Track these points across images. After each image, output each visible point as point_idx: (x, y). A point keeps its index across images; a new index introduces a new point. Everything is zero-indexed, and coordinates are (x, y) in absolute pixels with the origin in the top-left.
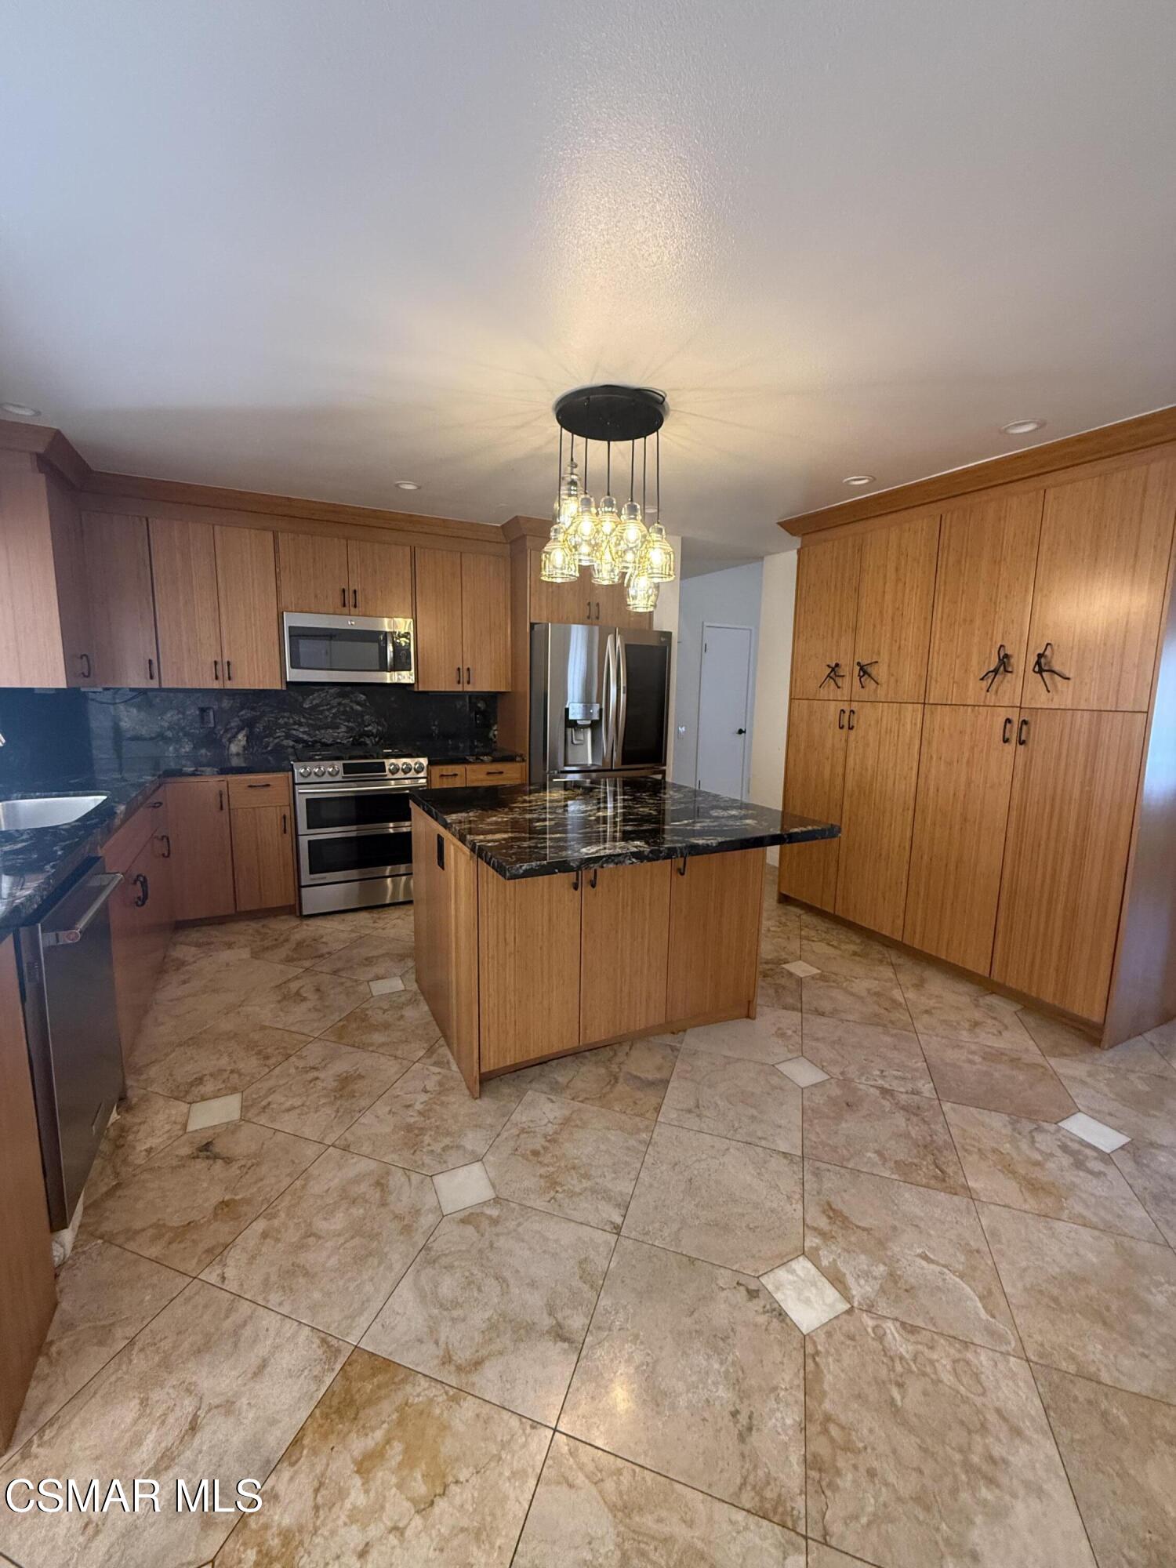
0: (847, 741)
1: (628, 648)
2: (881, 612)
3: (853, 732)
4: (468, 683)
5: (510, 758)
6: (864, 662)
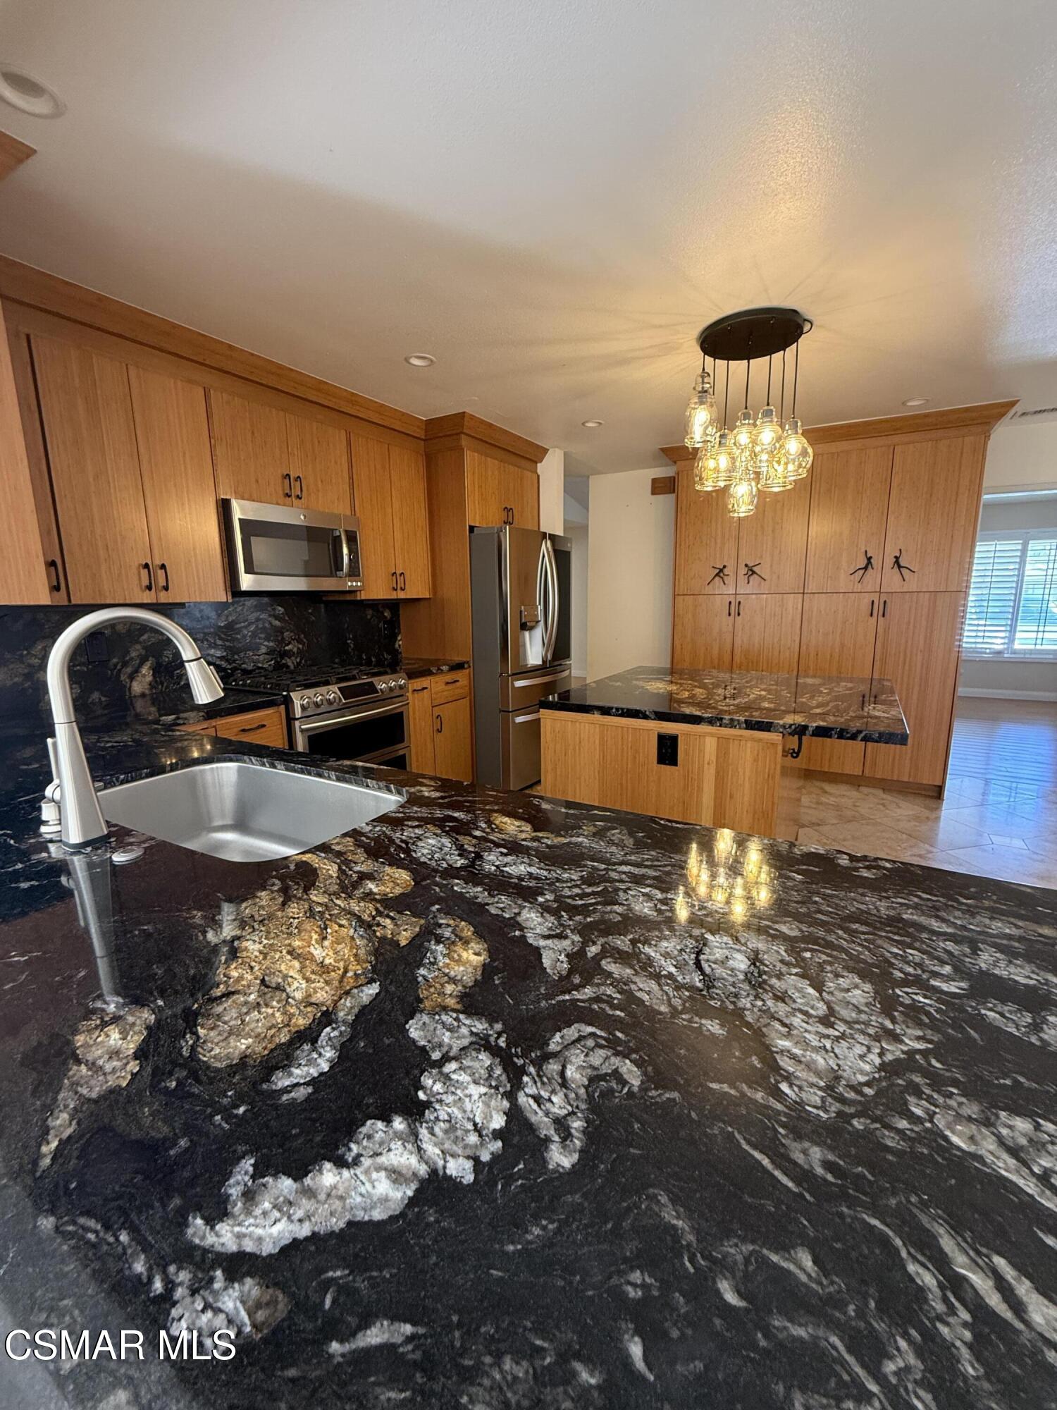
0: (734, 625)
1: (555, 551)
2: (762, 527)
3: (739, 619)
4: (402, 589)
5: (459, 666)
6: (751, 564)
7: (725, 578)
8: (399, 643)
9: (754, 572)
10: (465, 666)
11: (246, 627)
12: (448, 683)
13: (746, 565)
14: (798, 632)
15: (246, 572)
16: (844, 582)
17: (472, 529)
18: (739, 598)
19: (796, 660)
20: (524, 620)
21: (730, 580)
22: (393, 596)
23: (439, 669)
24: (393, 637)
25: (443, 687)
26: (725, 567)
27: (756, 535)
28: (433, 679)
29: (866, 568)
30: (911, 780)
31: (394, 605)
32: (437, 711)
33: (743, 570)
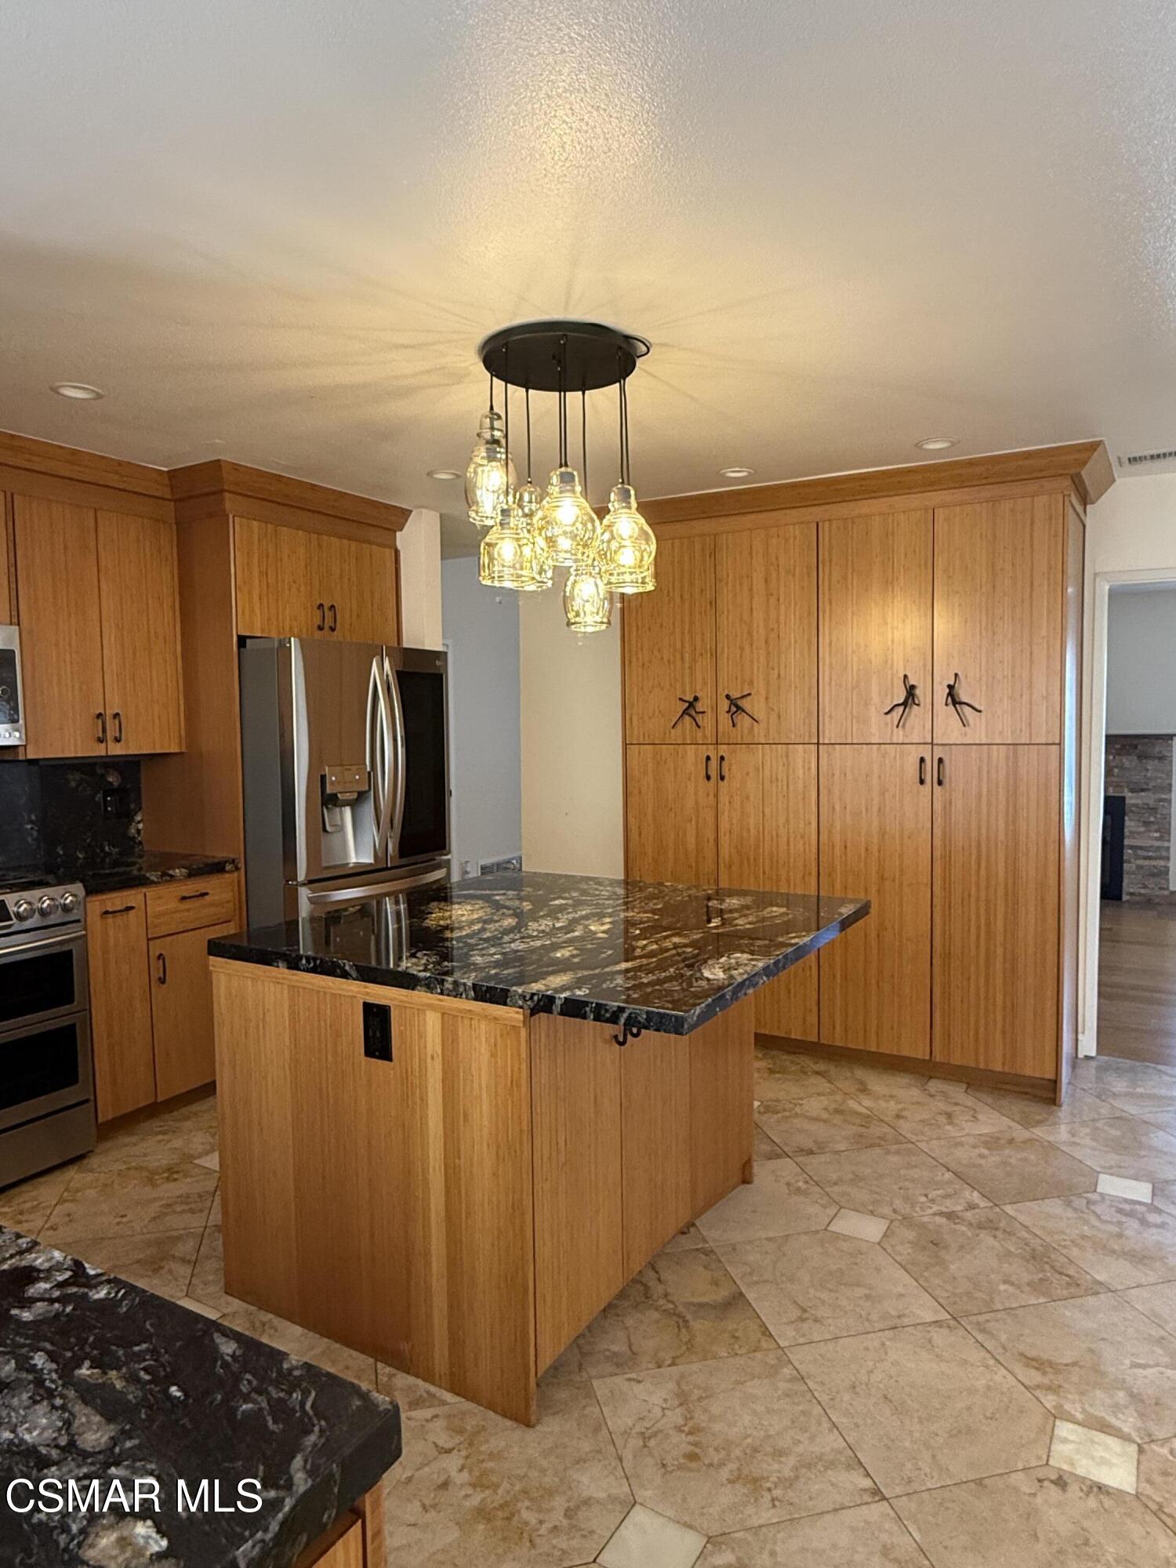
0: (716, 796)
1: (401, 676)
2: (750, 633)
3: (723, 785)
4: (118, 740)
5: (217, 868)
6: (735, 694)
7: (699, 718)
8: (140, 824)
9: (738, 708)
10: (228, 867)
12: (184, 898)
13: (728, 697)
14: (815, 809)
16: (878, 727)
17: (242, 641)
18: (723, 750)
19: (814, 856)
20: (329, 791)
21: (707, 721)
22: (99, 751)
23: (164, 874)
24: (126, 816)
25: (174, 904)
26: (696, 699)
27: (742, 649)
28: (150, 892)
29: (905, 704)
30: (1007, 1069)
31: (131, 766)
32: (156, 948)
33: (725, 705)
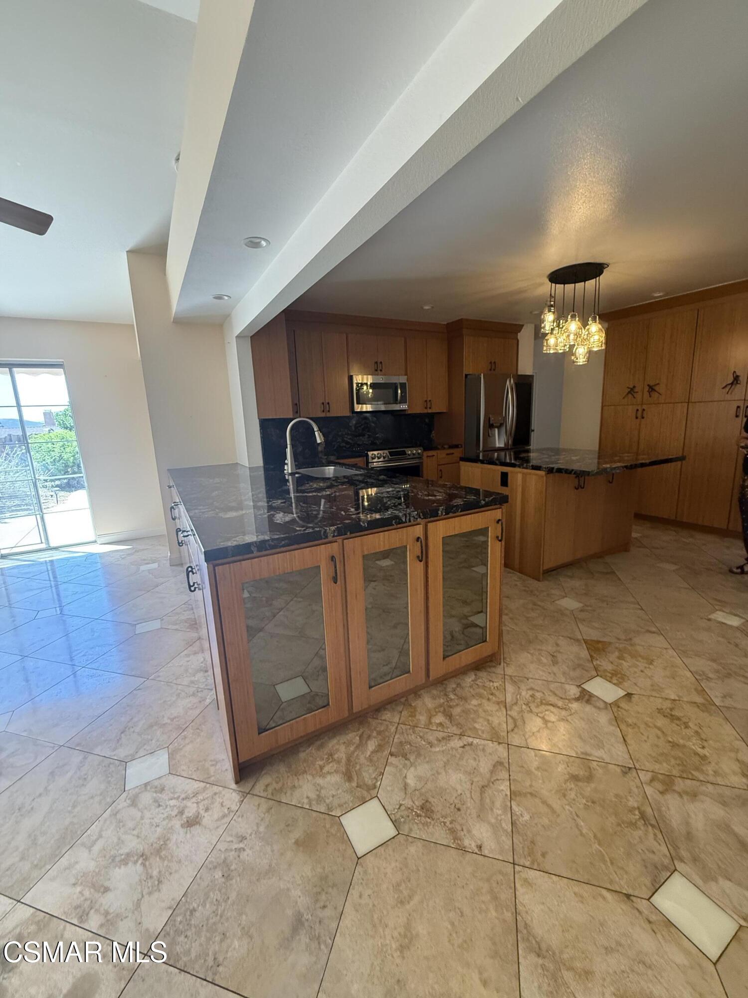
0: (640, 425)
1: (516, 384)
2: (661, 359)
3: (643, 420)
4: (430, 408)
5: (456, 446)
6: (652, 384)
7: (635, 394)
8: (433, 434)
9: (653, 389)
10: (460, 446)
11: (360, 426)
12: (447, 454)
13: (648, 385)
15: (357, 403)
16: (717, 394)
17: (466, 376)
18: (645, 407)
20: (491, 422)
21: (639, 396)
22: (426, 411)
23: (442, 447)
24: (431, 431)
25: (445, 456)
26: (634, 387)
27: (657, 366)
28: (438, 452)
29: (732, 383)
31: (432, 416)
32: (440, 468)
33: (647, 388)
